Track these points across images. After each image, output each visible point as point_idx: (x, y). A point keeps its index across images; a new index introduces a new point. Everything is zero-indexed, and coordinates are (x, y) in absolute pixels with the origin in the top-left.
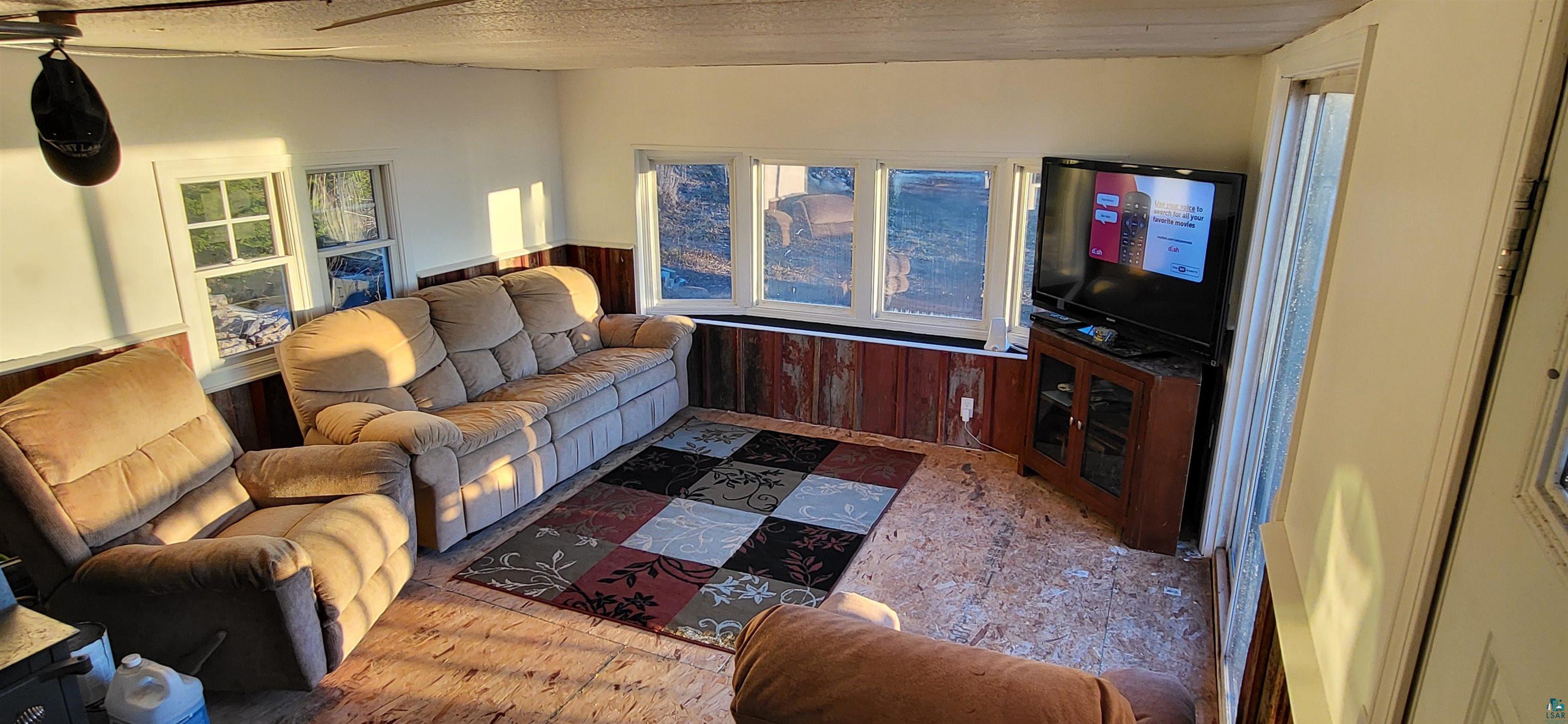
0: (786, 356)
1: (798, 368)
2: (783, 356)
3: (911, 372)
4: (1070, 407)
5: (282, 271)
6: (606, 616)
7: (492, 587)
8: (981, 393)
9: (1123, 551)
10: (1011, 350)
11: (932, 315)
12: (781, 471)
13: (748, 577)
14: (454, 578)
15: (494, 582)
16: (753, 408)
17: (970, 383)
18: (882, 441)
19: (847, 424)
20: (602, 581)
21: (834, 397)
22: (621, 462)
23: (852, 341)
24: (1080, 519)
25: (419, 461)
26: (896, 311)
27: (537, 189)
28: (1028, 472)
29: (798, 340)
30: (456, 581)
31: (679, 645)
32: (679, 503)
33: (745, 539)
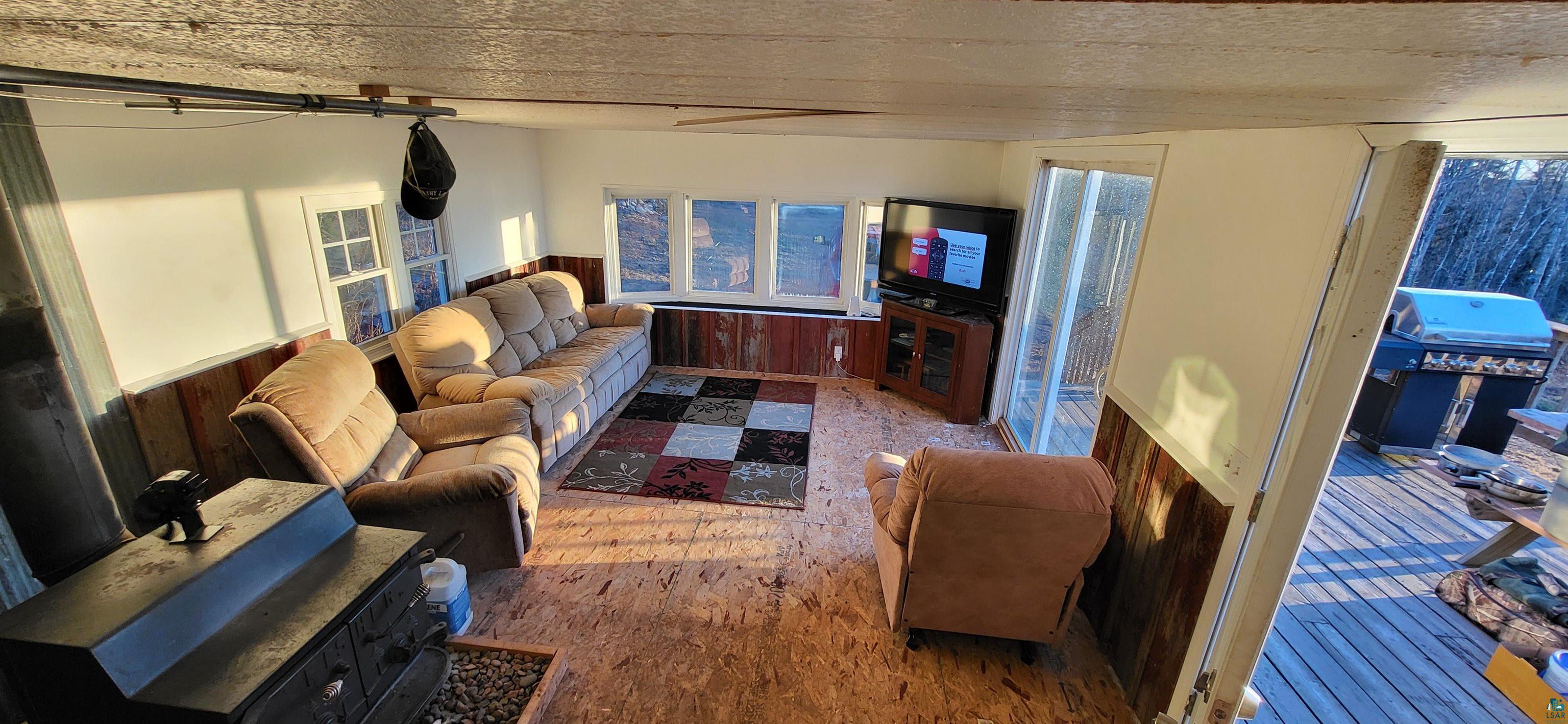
0: (718, 327)
1: (726, 334)
2: (716, 327)
3: (803, 332)
4: (912, 347)
5: (383, 278)
6: (679, 497)
7: (590, 490)
8: (847, 343)
9: (951, 426)
10: (862, 316)
11: (807, 296)
12: (735, 400)
13: (754, 464)
14: (560, 488)
15: (591, 487)
16: (694, 363)
17: (840, 337)
18: (786, 377)
19: (760, 368)
20: (663, 477)
21: (751, 352)
22: (626, 405)
23: (763, 315)
24: (921, 411)
25: (534, 408)
26: (784, 295)
27: (529, 216)
28: (882, 388)
29: (726, 316)
30: (562, 490)
31: (737, 507)
32: (680, 426)
33: (738, 443)
